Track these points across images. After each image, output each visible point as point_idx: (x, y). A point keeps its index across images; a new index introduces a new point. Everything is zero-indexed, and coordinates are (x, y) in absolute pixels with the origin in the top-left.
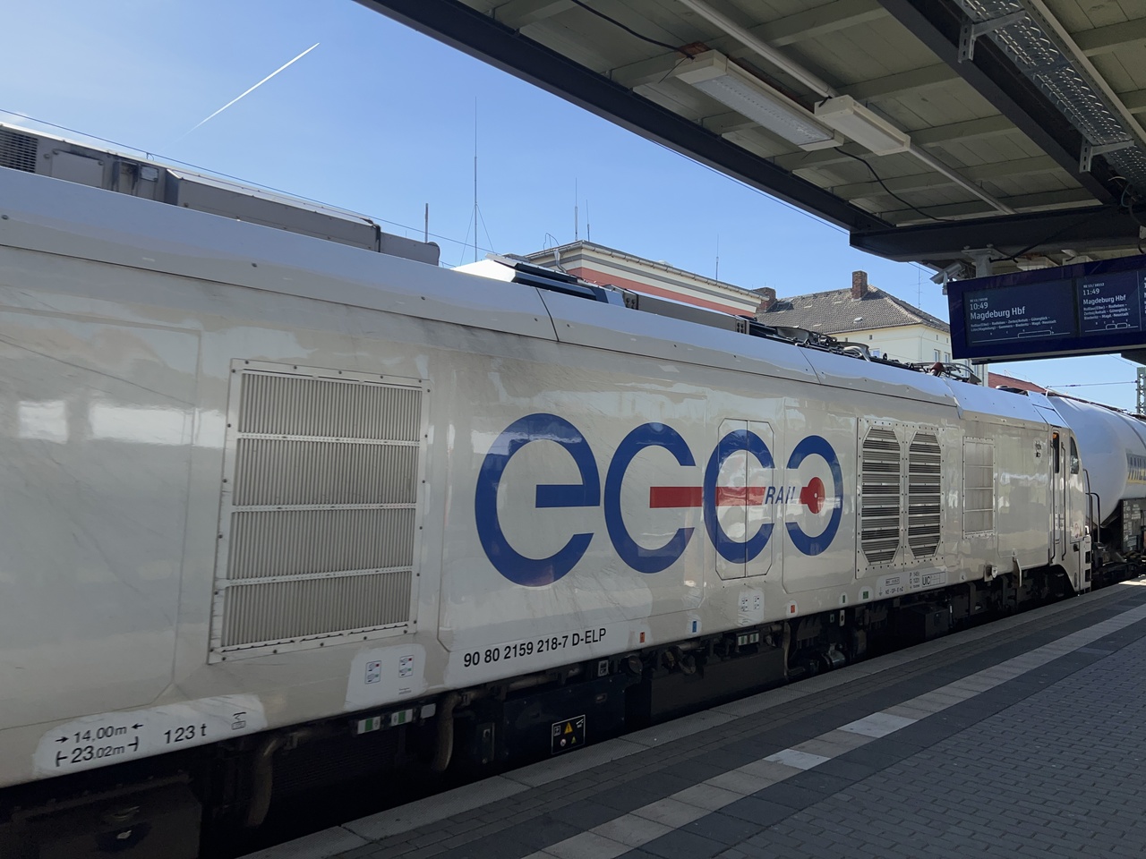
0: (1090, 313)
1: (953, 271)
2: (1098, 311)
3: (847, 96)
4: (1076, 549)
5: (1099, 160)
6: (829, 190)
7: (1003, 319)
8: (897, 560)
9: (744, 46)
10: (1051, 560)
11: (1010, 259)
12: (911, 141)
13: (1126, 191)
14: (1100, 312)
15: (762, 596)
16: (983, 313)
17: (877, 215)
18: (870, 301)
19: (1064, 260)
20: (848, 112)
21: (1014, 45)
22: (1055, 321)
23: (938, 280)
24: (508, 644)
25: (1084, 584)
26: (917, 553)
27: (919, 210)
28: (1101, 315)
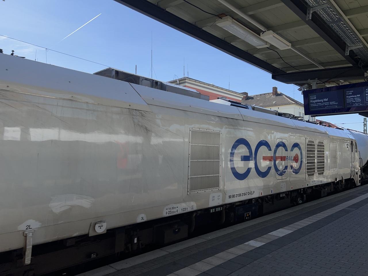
0: (349, 101)
1: (305, 87)
2: (351, 100)
3: (271, 31)
4: (357, 174)
5: (351, 51)
6: (265, 61)
7: (321, 102)
8: (315, 176)
10: (351, 177)
11: (323, 83)
12: (291, 45)
13: (360, 61)
15: (286, 184)
16: (314, 100)
17: (280, 69)
18: (278, 97)
19: (340, 83)
20: (271, 36)
21: (324, 15)
22: (337, 103)
23: (300, 90)
24: (236, 194)
25: (359, 184)
26: (319, 174)
27: (294, 67)
28: (352, 101)
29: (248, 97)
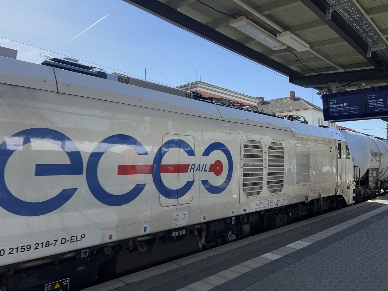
0: (371, 105)
1: (324, 91)
3: (288, 31)
5: (374, 53)
6: (282, 63)
7: (341, 107)
8: (262, 194)
9: (253, 14)
11: (343, 87)
12: (310, 47)
13: (383, 63)
14: (374, 105)
15: (187, 213)
16: (334, 105)
17: (298, 72)
18: (296, 101)
19: (362, 87)
20: (288, 37)
21: (345, 14)
22: (359, 108)
23: (319, 94)
25: (352, 202)
27: (313, 70)
29: (264, 102)
